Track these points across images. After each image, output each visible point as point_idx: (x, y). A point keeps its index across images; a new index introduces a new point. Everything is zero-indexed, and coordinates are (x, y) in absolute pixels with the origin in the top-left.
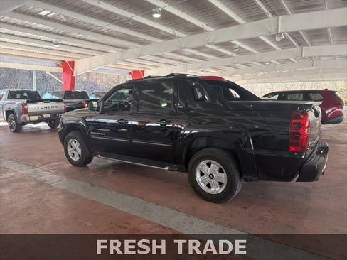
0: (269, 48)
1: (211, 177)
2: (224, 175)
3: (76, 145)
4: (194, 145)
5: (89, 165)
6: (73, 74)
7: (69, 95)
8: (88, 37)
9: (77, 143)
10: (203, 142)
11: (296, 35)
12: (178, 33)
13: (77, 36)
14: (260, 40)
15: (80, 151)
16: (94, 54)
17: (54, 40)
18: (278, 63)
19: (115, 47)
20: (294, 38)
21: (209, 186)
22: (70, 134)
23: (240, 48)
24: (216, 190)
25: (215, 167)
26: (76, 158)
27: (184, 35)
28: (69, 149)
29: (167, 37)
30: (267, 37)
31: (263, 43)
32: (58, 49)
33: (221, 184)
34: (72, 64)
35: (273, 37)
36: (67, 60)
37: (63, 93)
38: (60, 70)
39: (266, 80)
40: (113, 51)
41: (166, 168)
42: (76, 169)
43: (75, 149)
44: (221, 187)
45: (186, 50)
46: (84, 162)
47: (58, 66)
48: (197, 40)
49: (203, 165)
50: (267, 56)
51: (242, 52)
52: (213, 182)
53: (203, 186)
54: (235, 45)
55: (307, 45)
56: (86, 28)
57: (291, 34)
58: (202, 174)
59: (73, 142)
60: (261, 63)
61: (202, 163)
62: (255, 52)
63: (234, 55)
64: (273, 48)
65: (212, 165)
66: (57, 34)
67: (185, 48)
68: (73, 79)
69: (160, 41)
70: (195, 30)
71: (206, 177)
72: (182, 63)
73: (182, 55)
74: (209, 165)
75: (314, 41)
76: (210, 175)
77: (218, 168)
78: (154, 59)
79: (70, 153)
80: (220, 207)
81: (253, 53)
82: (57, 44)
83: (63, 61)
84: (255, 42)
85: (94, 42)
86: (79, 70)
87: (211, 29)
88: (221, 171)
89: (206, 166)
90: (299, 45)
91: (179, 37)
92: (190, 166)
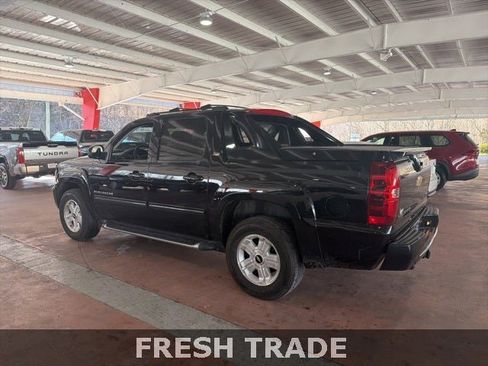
0: (376, 72)
1: (259, 260)
2: (276, 258)
3: (75, 209)
4: (237, 211)
5: (94, 238)
6: (96, 106)
7: (87, 136)
8: (115, 55)
9: (77, 206)
10: (250, 207)
11: (411, 51)
12: (242, 49)
13: (98, 53)
14: (361, 58)
15: (80, 217)
16: (125, 78)
17: (65, 58)
18: (390, 93)
19: (155, 68)
20: (410, 57)
21: (256, 273)
22: (68, 193)
23: (333, 70)
24: (265, 280)
25: (264, 245)
26: (76, 229)
27: (251, 52)
28: (66, 215)
29: (227, 55)
30: (369, 53)
31: (365, 64)
32: (72, 70)
33: (272, 271)
34: (96, 92)
35: (376, 54)
36: (89, 87)
37: (80, 133)
38: (80, 101)
39: (374, 116)
40: (152, 74)
41: (196, 246)
42: (76, 244)
43: (75, 215)
44: (272, 275)
45: (255, 73)
46: (88, 234)
47: (76, 95)
48: (270, 59)
49: (247, 243)
50: (372, 82)
51: (336, 76)
52: (262, 269)
53: (248, 274)
54: (326, 66)
55: (430, 67)
56: (110, 41)
57: (406, 49)
58: (246, 256)
59: (72, 205)
60: (367, 92)
61: (246, 239)
62: (355, 76)
63: (326, 80)
64: (380, 71)
65: (260, 242)
66: (69, 49)
67: (252, 70)
68: (97, 113)
69: (217, 60)
70: (265, 44)
71: (251, 259)
72: (253, 92)
73: (251, 80)
74: (256, 241)
75: (439, 61)
76: (256, 258)
77: (268, 248)
78: (212, 85)
79: (67, 222)
80: (269, 305)
81: (352, 78)
82: (69, 64)
83: (84, 89)
84: (354, 61)
85: (123, 61)
86: (105, 102)
87: (289, 43)
88: (272, 251)
89: (252, 244)
90: (419, 66)
91: (243, 55)
92: (229, 243)
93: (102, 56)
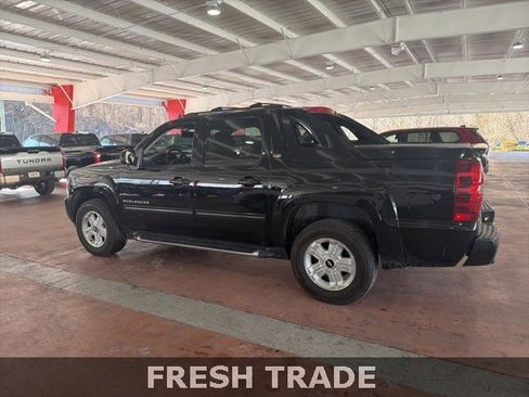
0: (377, 66)
1: (330, 264)
2: (350, 261)
3: (98, 222)
4: (298, 215)
5: (119, 253)
6: (71, 105)
7: (68, 139)
8: (98, 47)
9: (100, 219)
11: (416, 46)
12: (243, 41)
13: (79, 44)
14: (366, 52)
15: (104, 231)
16: (107, 74)
17: (41, 51)
18: (387, 88)
19: (142, 62)
20: (413, 51)
21: (326, 278)
22: (87, 204)
23: (335, 65)
24: (338, 284)
25: (335, 248)
26: (98, 243)
27: (252, 45)
28: (85, 229)
29: (225, 47)
30: (374, 47)
31: (369, 58)
32: (47, 65)
33: (345, 274)
34: (70, 89)
35: (386, 49)
36: (60, 83)
37: (58, 138)
38: (50, 100)
39: (368, 112)
40: (137, 69)
41: (256, 254)
42: (100, 261)
43: (96, 228)
44: (345, 279)
45: (253, 68)
46: (112, 248)
47: (45, 92)
48: (272, 52)
49: (315, 247)
50: (372, 77)
51: (337, 71)
52: (334, 273)
53: (317, 279)
54: (328, 60)
55: (432, 62)
57: (411, 44)
58: (314, 261)
59: (92, 217)
60: (363, 88)
61: (314, 244)
62: (356, 71)
63: (325, 76)
64: (382, 65)
65: (330, 246)
66: (46, 40)
67: (253, 64)
68: (72, 113)
69: (213, 53)
70: (268, 36)
71: (321, 265)
72: (246, 88)
73: (247, 75)
74: (325, 246)
75: (440, 55)
76: (327, 263)
77: (340, 251)
78: (203, 81)
79: (87, 236)
80: (345, 310)
81: (352, 73)
82: (45, 57)
83: (55, 85)
84: (357, 56)
85: (106, 54)
86: (81, 99)
87: (294, 35)
88: (345, 254)
89: (321, 248)
90: (420, 60)
91: (244, 47)
92: (294, 248)
93: (83, 48)
